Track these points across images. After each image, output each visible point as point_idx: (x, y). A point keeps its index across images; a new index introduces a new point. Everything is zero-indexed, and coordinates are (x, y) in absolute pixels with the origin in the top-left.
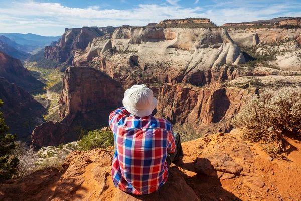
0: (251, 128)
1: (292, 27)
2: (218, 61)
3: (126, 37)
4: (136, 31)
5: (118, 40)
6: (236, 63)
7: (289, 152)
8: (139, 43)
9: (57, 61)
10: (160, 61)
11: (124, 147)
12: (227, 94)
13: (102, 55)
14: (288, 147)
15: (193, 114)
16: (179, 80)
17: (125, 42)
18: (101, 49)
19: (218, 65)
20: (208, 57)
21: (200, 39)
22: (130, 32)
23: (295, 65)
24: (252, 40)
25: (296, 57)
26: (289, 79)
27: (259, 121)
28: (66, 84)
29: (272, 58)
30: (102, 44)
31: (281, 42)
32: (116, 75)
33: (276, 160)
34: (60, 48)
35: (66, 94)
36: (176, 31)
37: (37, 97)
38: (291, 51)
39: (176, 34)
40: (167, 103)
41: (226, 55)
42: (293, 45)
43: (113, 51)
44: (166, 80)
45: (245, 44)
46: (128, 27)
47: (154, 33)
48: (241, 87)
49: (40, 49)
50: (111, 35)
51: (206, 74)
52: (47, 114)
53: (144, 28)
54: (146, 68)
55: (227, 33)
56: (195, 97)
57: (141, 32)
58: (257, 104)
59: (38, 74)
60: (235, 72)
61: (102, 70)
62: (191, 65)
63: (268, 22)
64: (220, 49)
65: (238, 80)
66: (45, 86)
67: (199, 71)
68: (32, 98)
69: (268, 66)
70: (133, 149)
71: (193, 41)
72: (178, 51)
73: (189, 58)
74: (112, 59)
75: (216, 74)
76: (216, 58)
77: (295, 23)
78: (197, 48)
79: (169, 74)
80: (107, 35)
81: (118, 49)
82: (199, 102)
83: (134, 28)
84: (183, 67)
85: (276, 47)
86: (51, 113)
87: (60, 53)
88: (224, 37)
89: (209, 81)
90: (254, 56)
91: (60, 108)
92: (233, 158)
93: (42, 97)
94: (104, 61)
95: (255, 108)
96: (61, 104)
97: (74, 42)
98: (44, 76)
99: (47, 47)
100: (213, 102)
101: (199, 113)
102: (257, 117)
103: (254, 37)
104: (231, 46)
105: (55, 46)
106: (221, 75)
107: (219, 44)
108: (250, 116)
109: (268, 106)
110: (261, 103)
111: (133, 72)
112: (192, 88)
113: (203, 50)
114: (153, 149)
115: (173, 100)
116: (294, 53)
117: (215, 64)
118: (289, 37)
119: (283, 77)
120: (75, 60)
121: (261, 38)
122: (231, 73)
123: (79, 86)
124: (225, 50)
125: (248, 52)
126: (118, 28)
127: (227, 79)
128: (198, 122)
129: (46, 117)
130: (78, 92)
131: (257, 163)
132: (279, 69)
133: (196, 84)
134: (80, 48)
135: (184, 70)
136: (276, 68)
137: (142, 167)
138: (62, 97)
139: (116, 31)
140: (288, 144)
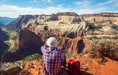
0: (91, 53)
1: (107, 16)
2: (79, 29)
3: (43, 19)
4: (47, 17)
5: (40, 20)
6: (86, 29)
7: (105, 62)
8: (48, 21)
9: (15, 27)
10: (56, 28)
11: (47, 57)
12: (84, 41)
13: (33, 26)
14: (105, 60)
15: (70, 50)
16: (64, 36)
17: (43, 21)
18: (33, 23)
19: (80, 30)
20: (75, 27)
21: (72, 20)
22: (44, 17)
23: (110, 31)
24: (92, 21)
25: (110, 27)
26: (108, 36)
27: (94, 51)
28: (18, 36)
29: (101, 28)
30: (33, 21)
31: (104, 22)
32: (38, 34)
33: (100, 65)
34: (16, 23)
35: (18, 41)
36: (63, 17)
37: (5, 42)
38: (108, 25)
39: (63, 18)
40: (59, 45)
41: (82, 26)
42: (108, 23)
43: (38, 24)
44: (59, 36)
45: (90, 22)
46: (44, 15)
47: (54, 18)
48: (89, 39)
49: (9, 23)
50: (37, 18)
51: (75, 34)
52: (9, 49)
53: (50, 16)
54: (51, 31)
55: (83, 18)
56: (71, 43)
57: (49, 17)
58: (93, 44)
59: (7, 33)
60: (86, 33)
61: (33, 31)
62: (69, 30)
63: (98, 14)
64: (80, 24)
65: (88, 36)
66: (10, 37)
67: (72, 32)
68: (4, 42)
69: (99, 31)
70: (50, 58)
71: (69, 21)
72: (64, 24)
73: (68, 27)
74: (37, 27)
75: (79, 34)
76: (79, 27)
77: (108, 15)
78: (71, 23)
79: (60, 33)
80: (36, 18)
81: (40, 23)
82: (72, 45)
83: (46, 16)
84: (66, 31)
85: (102, 24)
86: (11, 48)
87: (16, 24)
88: (82, 19)
89: (76, 36)
90: (93, 27)
91: (15, 46)
92: (85, 64)
93: (8, 42)
94: (34, 28)
95: (92, 46)
96: (15, 45)
97: (22, 20)
98: (9, 33)
99: (11, 22)
100: (78, 45)
101: (72, 49)
102: (93, 49)
103: (93, 20)
104: (84, 23)
105: (15, 22)
106: (81, 34)
107: (80, 22)
108: (91, 49)
109: (97, 45)
110: (94, 44)
111: (46, 32)
112: (69, 39)
113: (73, 24)
114: (57, 58)
115: (62, 44)
116: (109, 26)
117: (78, 30)
118: (106, 20)
119: (105, 35)
120: (22, 27)
121: (96, 20)
122: (85, 33)
123: (23, 38)
124: (82, 24)
125: (91, 25)
126: (40, 15)
127: (83, 36)
128: (72, 53)
129: (9, 50)
130: (23, 40)
131: (93, 66)
132: (104, 32)
133: (71, 38)
134: (24, 23)
135: (66, 32)
136: (102, 32)
137: (53, 64)
138: (16, 42)
139: (39, 17)
140: (105, 59)
